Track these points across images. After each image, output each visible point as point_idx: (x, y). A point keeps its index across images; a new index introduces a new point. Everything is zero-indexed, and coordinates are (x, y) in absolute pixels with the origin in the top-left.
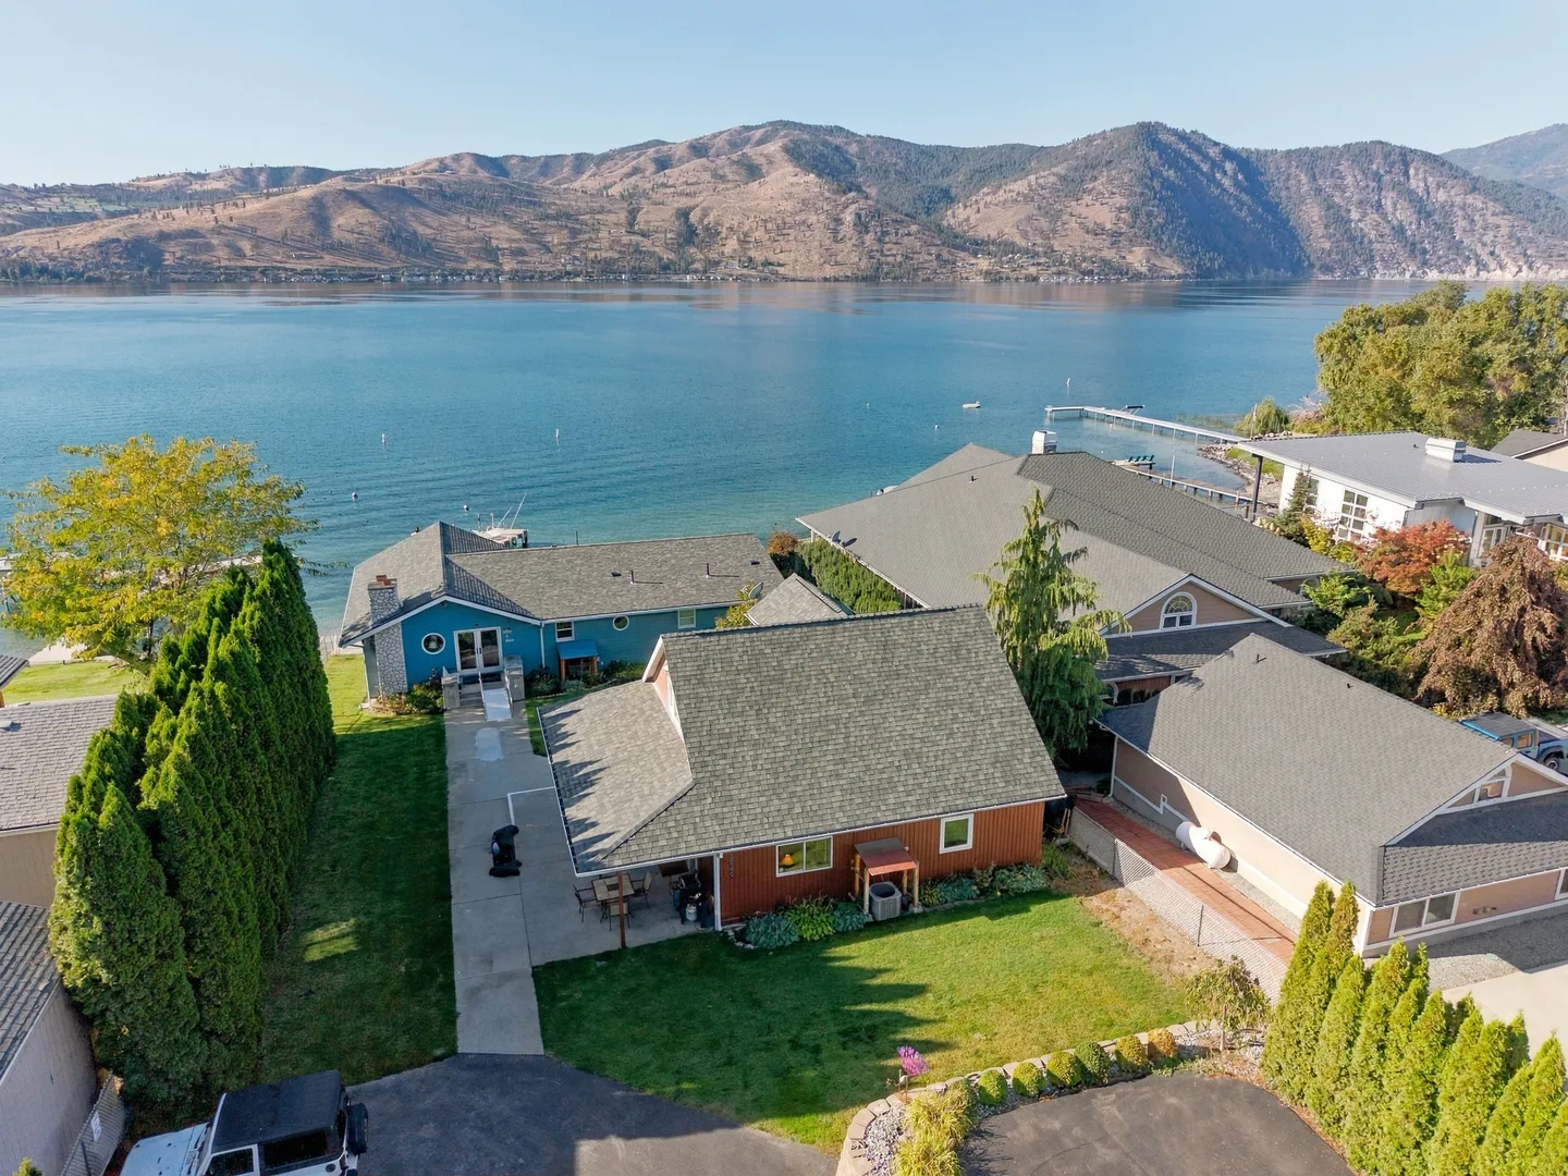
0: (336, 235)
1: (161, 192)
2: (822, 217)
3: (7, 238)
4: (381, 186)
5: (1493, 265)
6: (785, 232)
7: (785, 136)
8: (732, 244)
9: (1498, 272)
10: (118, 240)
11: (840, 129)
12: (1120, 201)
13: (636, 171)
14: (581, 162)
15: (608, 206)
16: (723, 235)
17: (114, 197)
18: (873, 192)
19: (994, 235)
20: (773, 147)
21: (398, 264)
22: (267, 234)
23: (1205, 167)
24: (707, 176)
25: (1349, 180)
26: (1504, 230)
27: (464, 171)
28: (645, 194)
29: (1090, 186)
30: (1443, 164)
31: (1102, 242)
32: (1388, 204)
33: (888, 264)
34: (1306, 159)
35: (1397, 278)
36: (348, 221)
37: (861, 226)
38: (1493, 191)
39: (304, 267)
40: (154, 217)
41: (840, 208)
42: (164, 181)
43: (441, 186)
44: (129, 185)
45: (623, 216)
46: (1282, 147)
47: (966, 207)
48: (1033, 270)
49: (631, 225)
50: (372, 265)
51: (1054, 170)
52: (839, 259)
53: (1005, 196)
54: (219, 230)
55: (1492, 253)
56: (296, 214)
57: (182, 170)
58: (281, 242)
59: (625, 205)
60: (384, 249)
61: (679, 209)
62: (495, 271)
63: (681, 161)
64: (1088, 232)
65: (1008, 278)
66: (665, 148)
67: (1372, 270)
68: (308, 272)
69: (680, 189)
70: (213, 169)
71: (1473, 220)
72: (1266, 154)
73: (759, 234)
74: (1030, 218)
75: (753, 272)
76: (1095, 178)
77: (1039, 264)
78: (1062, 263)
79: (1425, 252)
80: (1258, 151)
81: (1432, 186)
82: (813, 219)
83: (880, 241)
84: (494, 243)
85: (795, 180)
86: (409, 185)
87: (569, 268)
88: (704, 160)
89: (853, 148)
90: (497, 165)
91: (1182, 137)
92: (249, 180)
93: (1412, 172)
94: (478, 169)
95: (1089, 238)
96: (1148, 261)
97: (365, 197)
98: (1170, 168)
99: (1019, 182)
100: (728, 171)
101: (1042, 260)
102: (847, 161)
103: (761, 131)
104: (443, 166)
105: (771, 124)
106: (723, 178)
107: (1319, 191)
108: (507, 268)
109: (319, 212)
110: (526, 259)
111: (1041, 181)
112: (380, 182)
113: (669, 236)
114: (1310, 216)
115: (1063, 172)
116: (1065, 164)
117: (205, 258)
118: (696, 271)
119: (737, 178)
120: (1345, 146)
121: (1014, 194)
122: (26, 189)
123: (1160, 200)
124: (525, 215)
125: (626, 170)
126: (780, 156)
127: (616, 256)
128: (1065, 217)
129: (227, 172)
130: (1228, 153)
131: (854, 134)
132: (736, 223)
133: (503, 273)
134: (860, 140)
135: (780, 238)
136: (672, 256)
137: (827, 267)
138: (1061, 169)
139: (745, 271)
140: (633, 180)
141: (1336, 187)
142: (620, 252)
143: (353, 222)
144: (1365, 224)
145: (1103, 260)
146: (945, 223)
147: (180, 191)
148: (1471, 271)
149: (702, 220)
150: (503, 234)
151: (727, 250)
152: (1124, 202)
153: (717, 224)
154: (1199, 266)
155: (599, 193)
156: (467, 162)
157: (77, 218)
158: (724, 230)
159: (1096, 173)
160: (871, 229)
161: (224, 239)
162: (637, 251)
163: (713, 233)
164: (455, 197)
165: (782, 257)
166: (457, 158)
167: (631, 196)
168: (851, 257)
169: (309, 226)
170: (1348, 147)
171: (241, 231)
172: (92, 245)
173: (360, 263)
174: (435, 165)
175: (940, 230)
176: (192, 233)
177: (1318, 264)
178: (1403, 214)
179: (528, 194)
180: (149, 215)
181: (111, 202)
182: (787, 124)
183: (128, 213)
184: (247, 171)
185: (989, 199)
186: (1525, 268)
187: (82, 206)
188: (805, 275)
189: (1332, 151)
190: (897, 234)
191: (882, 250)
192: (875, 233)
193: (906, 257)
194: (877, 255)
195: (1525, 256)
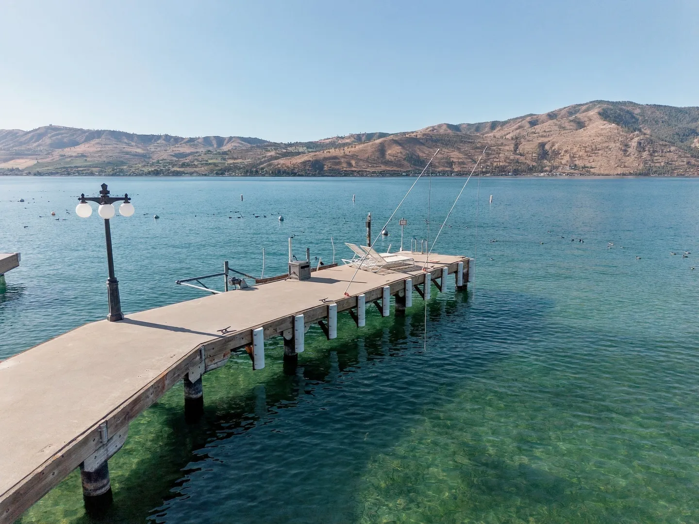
0: (388, 157)
1: (328, 144)
2: (618, 144)
3: (275, 161)
4: (407, 137)
6: (596, 152)
7: (599, 107)
8: (566, 158)
10: (310, 161)
11: (631, 103)
13: (520, 127)
14: (494, 125)
15: (505, 142)
16: (562, 154)
17: (312, 146)
18: (648, 132)
20: (593, 113)
21: (410, 169)
22: (362, 158)
24: (556, 128)
27: (442, 131)
28: (524, 137)
33: (655, 167)
36: (393, 151)
37: (641, 147)
39: (373, 170)
40: (324, 152)
41: (629, 139)
42: (330, 140)
43: (431, 137)
44: (318, 142)
45: (512, 147)
49: (515, 151)
50: (399, 169)
52: (626, 164)
54: (345, 156)
56: (373, 149)
57: (336, 136)
58: (367, 160)
59: (514, 142)
60: (406, 163)
61: (539, 143)
62: (451, 171)
63: (543, 122)
66: (535, 117)
68: (374, 172)
69: (540, 134)
70: (347, 135)
73: (581, 154)
75: (576, 172)
82: (612, 145)
83: (651, 155)
84: (452, 159)
85: (602, 127)
86: (418, 137)
87: (484, 170)
88: (555, 121)
89: (637, 111)
90: (456, 128)
92: (359, 138)
94: (448, 130)
97: (400, 142)
100: (567, 125)
102: (633, 117)
103: (587, 106)
104: (433, 129)
105: (591, 102)
106: (564, 128)
108: (456, 170)
109: (382, 149)
110: (465, 166)
112: (407, 136)
113: (534, 155)
117: (337, 167)
118: (546, 171)
119: (571, 127)
122: (285, 144)
124: (466, 148)
125: (515, 127)
126: (595, 116)
127: (507, 164)
129: (352, 136)
131: (638, 105)
132: (569, 148)
133: (454, 172)
134: (642, 107)
135: (593, 155)
136: (534, 164)
137: (619, 169)
139: (572, 171)
140: (518, 131)
142: (509, 162)
143: (394, 152)
146: (693, 146)
147: (334, 144)
149: (551, 148)
150: (455, 155)
151: (564, 162)
153: (559, 149)
155: (502, 137)
156: (445, 127)
157: (299, 153)
158: (563, 152)
160: (647, 149)
161: (346, 160)
162: (517, 162)
163: (556, 153)
164: (437, 141)
165: (593, 164)
166: (440, 126)
167: (517, 138)
168: (633, 162)
169: (377, 154)
171: (353, 156)
172: (300, 163)
173: (395, 168)
174: (431, 129)
175: (689, 149)
176: (335, 158)
179: (469, 139)
180: (322, 152)
181: (311, 148)
182: (600, 102)
183: (316, 152)
184: (359, 135)
187: (301, 150)
188: (606, 172)
190: (662, 152)
191: (653, 160)
192: (649, 151)
193: (668, 163)
194: (650, 162)
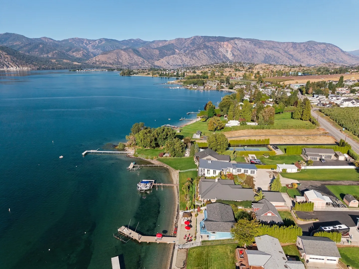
5: (10, 66)
9: (12, 68)
26: (9, 59)
38: (2, 49)
55: (9, 64)
148: (5, 68)
186: (17, 67)
195: (16, 64)
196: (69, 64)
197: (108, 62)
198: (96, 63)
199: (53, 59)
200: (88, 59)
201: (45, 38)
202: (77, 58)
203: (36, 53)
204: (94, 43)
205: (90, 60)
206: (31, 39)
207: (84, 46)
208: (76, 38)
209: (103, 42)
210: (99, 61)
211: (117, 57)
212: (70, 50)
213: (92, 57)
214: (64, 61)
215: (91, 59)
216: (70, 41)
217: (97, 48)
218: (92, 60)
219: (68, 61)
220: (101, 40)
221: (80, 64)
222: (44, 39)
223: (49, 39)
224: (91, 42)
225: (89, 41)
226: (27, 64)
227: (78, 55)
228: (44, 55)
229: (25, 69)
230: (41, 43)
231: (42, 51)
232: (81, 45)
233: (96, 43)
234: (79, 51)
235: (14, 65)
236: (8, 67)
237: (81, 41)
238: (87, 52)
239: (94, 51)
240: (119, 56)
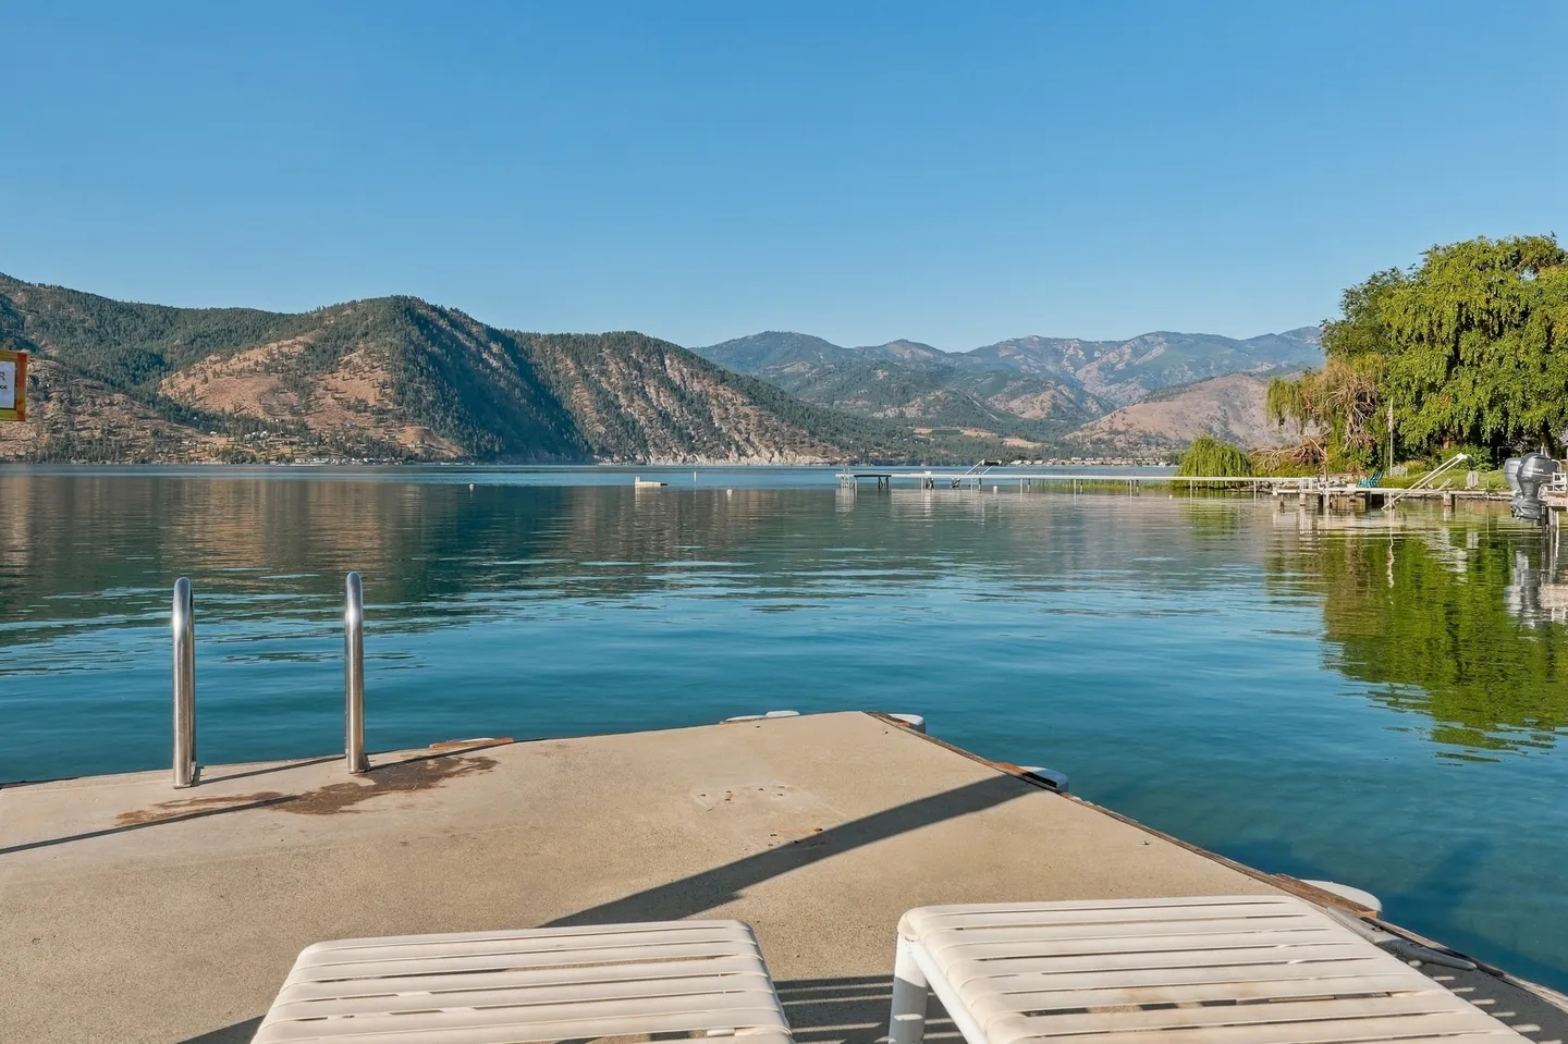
5: (750, 452)
9: (756, 457)
12: (381, 375)
18: (54, 353)
19: (229, 408)
23: (472, 346)
25: (612, 367)
26: (754, 420)
29: (346, 358)
30: (693, 357)
31: (365, 420)
32: (651, 392)
33: (82, 440)
34: (570, 345)
35: (671, 463)
37: (38, 390)
38: (737, 383)
46: (544, 332)
47: (188, 376)
48: (287, 450)
51: (300, 338)
53: (240, 366)
55: (747, 440)
64: (349, 408)
65: (254, 459)
67: (648, 453)
71: (727, 409)
72: (529, 337)
74: (274, 391)
76: (352, 351)
77: (292, 443)
78: (321, 441)
79: (692, 438)
80: (521, 334)
81: (687, 376)
83: (68, 411)
89: (19, 298)
91: (441, 313)
93: (667, 362)
95: (350, 414)
96: (423, 442)
98: (433, 345)
99: (256, 351)
101: (296, 439)
102: (9, 312)
107: (586, 375)
111: (285, 350)
114: (580, 400)
115: (311, 342)
116: (312, 333)
120: (604, 334)
121: (252, 363)
123: (428, 377)
128: (319, 392)
130: (494, 335)
131: (19, 283)
134: (35, 293)
138: (306, 338)
141: (603, 373)
144: (634, 410)
145: (369, 439)
146: (160, 393)
148: (733, 455)
152: (388, 377)
154: (478, 447)
159: (350, 345)
170: (607, 336)
175: (153, 401)
177: (595, 448)
178: (667, 402)
185: (218, 367)
186: (776, 453)
189: (594, 338)
190: (94, 404)
191: (72, 424)
192: (62, 402)
193: (110, 432)
194: (66, 429)
195: (775, 443)
196: (987, 447)
197: (1171, 434)
198: (1112, 440)
199: (921, 426)
200: (1075, 423)
201: (903, 343)
202: (1026, 422)
203: (856, 405)
204: (1112, 356)
205: (1082, 430)
206: (849, 352)
207: (1065, 373)
208: (1030, 340)
209: (1158, 351)
210: (1124, 433)
211: (1219, 414)
212: (998, 386)
213: (1093, 417)
214: (967, 433)
215: (1090, 424)
216: (1003, 353)
217: (1121, 377)
218: (1092, 429)
219: (983, 435)
220: (1146, 342)
221: (1038, 445)
222: (897, 351)
223: (914, 349)
224: (1097, 354)
225: (1088, 348)
226: (816, 441)
227: (1032, 409)
228: (888, 412)
229: (804, 460)
230: (881, 364)
231: (882, 395)
232: (1051, 368)
233: (1121, 355)
234: (1037, 393)
235: (767, 447)
236: (742, 453)
237: (1051, 348)
238: (1072, 397)
239: (1105, 390)
240: (1232, 405)
